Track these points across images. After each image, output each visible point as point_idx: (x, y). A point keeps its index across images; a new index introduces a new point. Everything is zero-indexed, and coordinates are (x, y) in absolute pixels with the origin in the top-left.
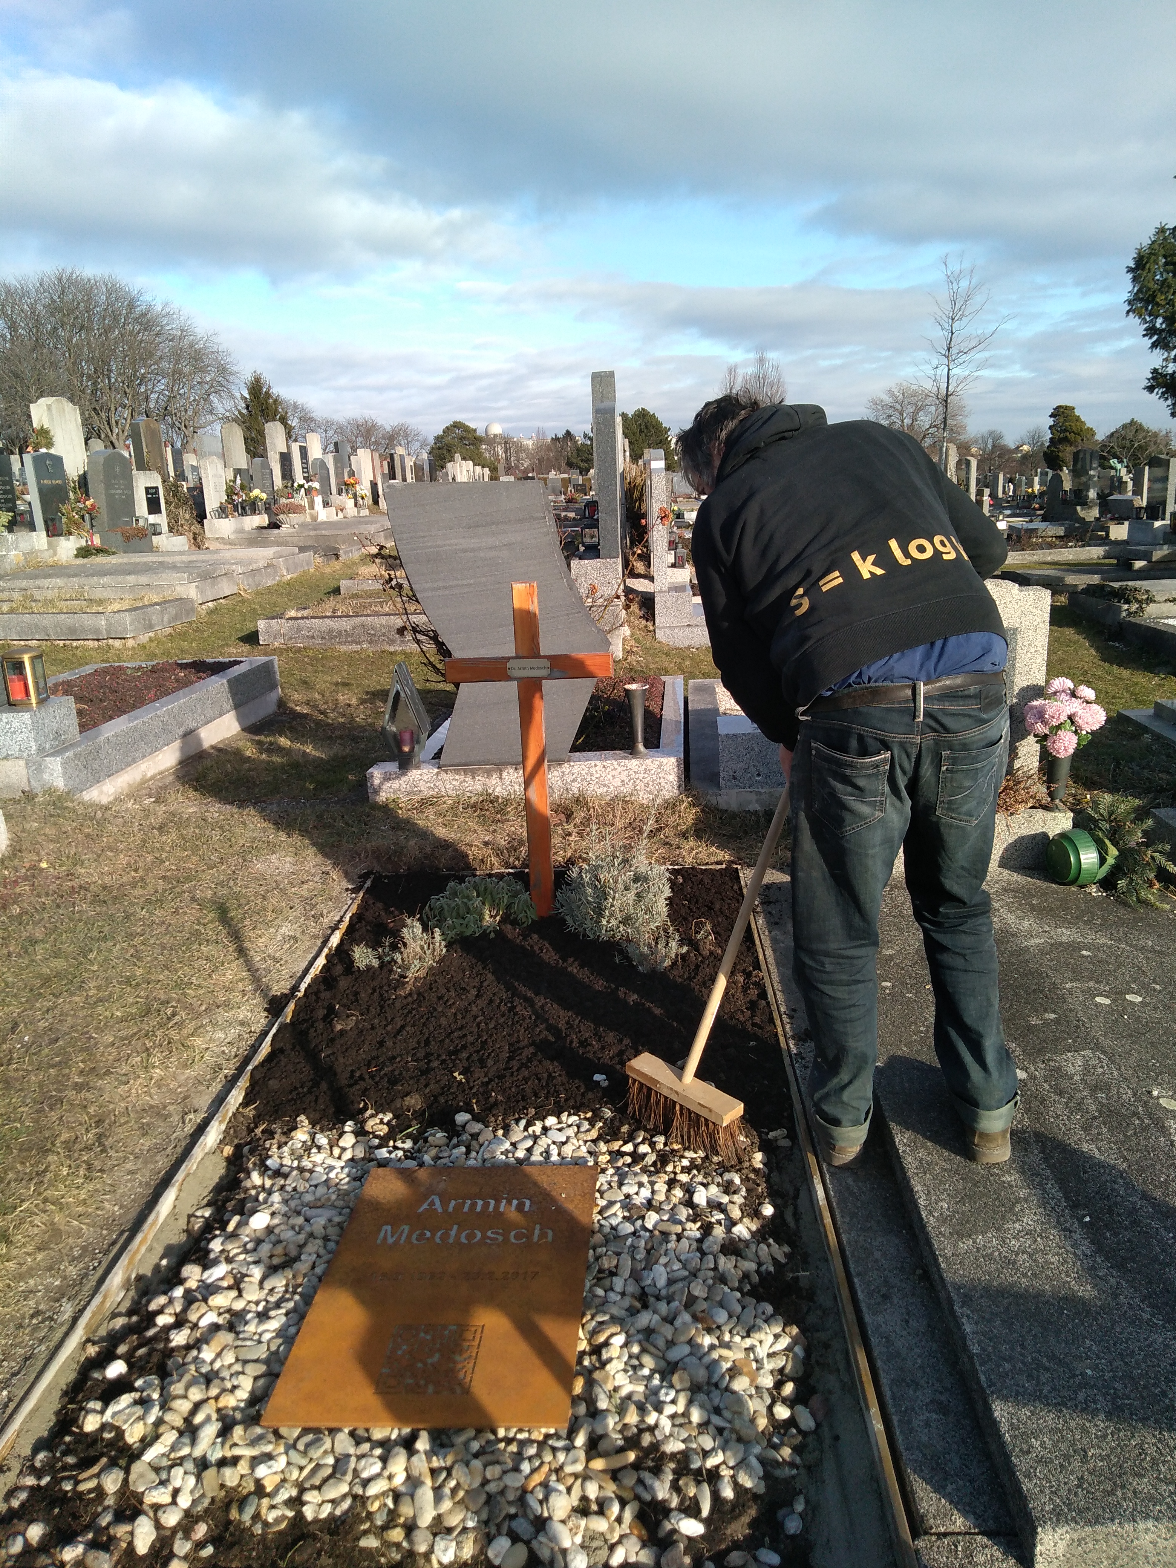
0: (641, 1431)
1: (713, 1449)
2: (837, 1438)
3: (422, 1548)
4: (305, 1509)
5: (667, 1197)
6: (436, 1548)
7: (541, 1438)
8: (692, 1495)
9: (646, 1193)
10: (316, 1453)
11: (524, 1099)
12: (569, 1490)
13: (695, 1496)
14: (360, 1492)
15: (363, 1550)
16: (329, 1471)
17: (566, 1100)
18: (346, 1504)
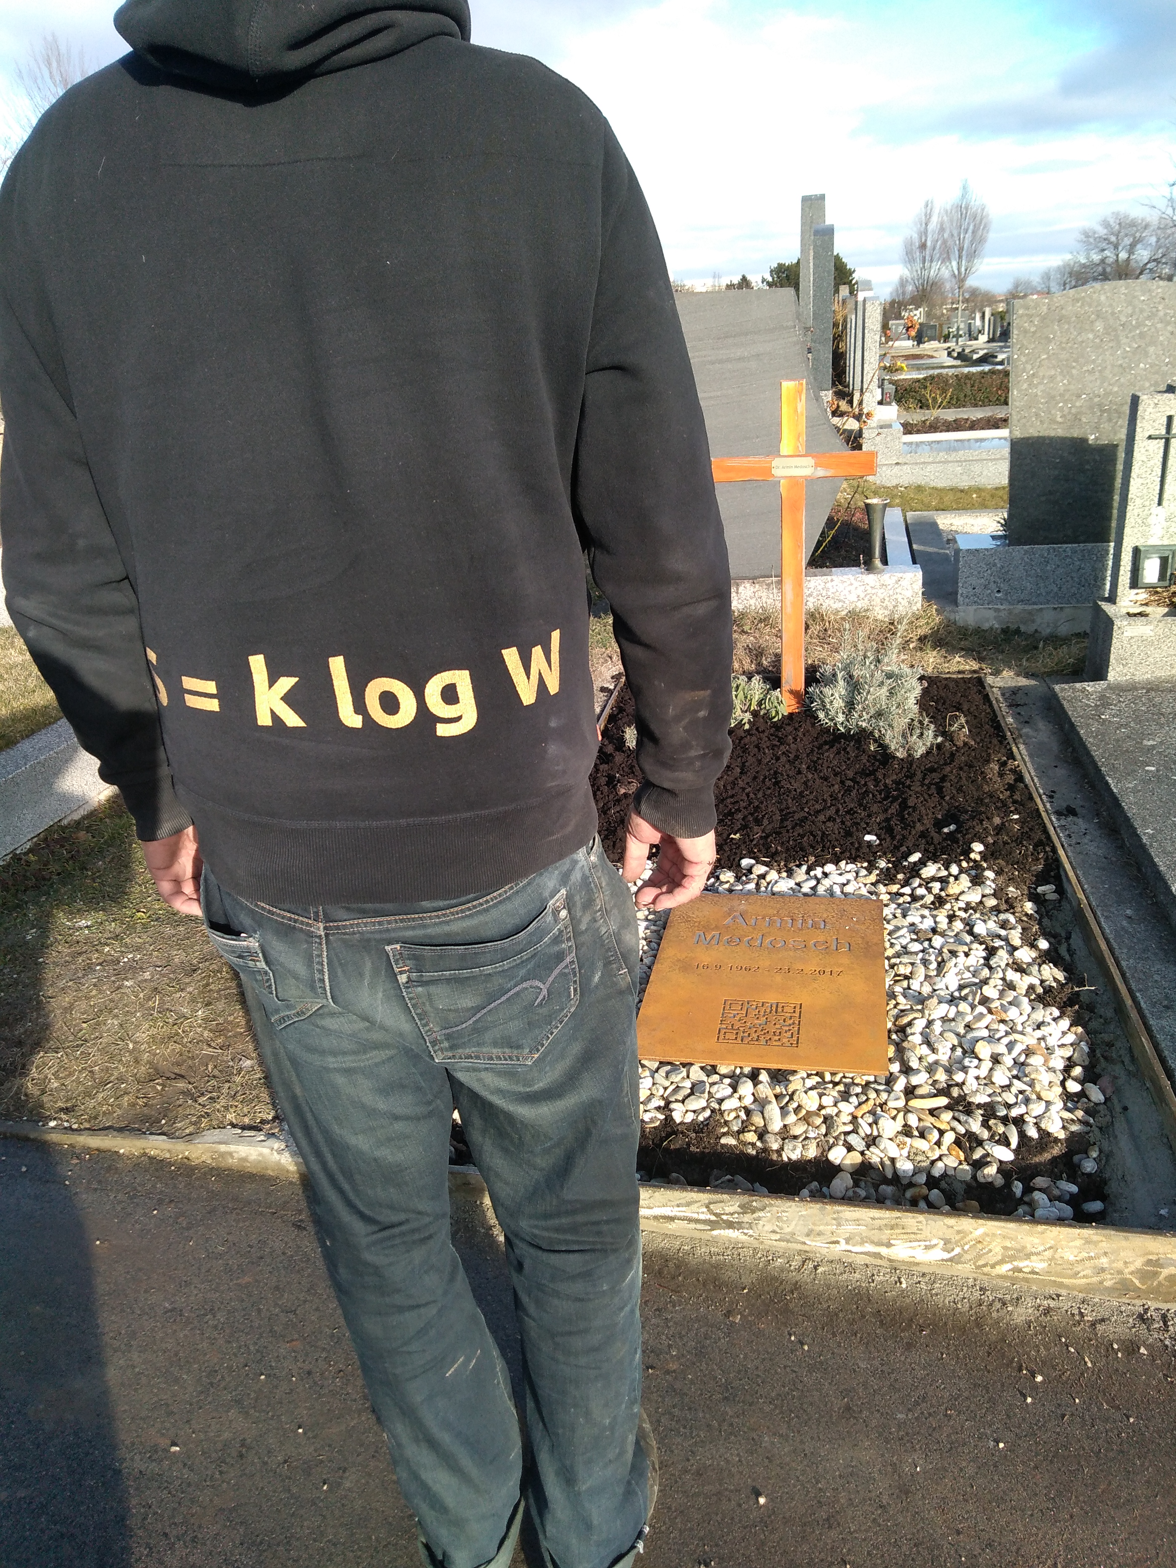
0: (949, 1086)
1: (1016, 1103)
2: (1125, 1109)
3: (775, 1146)
4: (673, 1114)
5: (949, 928)
6: (786, 1148)
7: (864, 1083)
8: (1001, 1132)
9: (928, 923)
10: (676, 1078)
11: (802, 849)
12: (894, 1118)
13: (1004, 1133)
14: (717, 1107)
15: (723, 1146)
16: (689, 1091)
17: (841, 853)
18: (707, 1113)
